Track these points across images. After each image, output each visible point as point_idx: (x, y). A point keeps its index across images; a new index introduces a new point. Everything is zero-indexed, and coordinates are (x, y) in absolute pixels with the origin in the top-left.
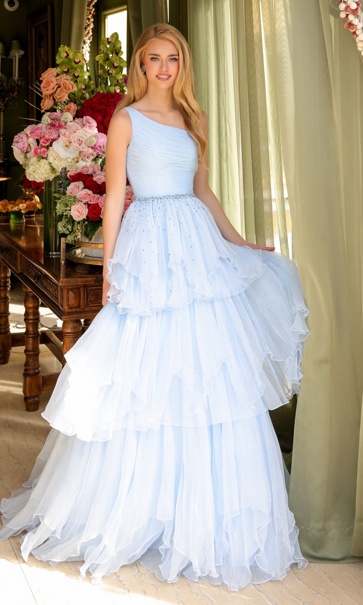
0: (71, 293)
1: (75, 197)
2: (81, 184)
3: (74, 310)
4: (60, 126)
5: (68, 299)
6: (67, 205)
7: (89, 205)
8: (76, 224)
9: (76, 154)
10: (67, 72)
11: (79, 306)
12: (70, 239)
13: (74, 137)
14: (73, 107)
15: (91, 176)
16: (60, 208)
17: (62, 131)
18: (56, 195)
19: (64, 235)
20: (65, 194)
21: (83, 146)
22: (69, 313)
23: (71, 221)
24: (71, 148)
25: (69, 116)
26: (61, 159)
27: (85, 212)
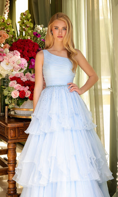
0: (12, 131)
1: (13, 88)
2: (15, 82)
3: (13, 138)
4: (4, 55)
5: (10, 134)
6: (9, 91)
7: (20, 91)
8: (13, 100)
9: (12, 68)
10: (4, 29)
11: (15, 137)
12: (10, 106)
13: (11, 60)
14: (8, 46)
15: (20, 78)
16: (6, 92)
17: (5, 57)
18: (3, 87)
19: (7, 105)
20: (7, 86)
21: (15, 64)
22: (11, 140)
23: (11, 98)
24: (9, 65)
25: (7, 50)
26: (4, 70)
27: (18, 94)
